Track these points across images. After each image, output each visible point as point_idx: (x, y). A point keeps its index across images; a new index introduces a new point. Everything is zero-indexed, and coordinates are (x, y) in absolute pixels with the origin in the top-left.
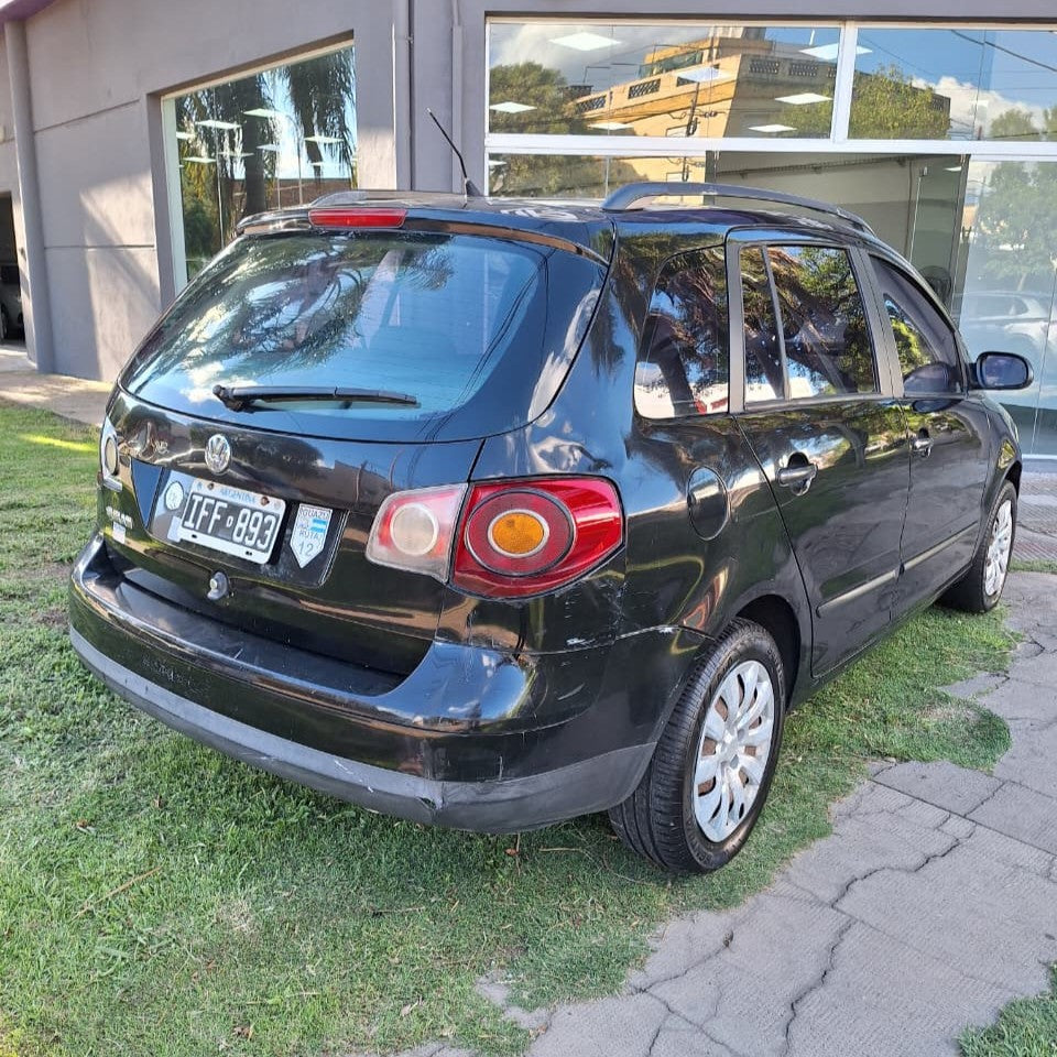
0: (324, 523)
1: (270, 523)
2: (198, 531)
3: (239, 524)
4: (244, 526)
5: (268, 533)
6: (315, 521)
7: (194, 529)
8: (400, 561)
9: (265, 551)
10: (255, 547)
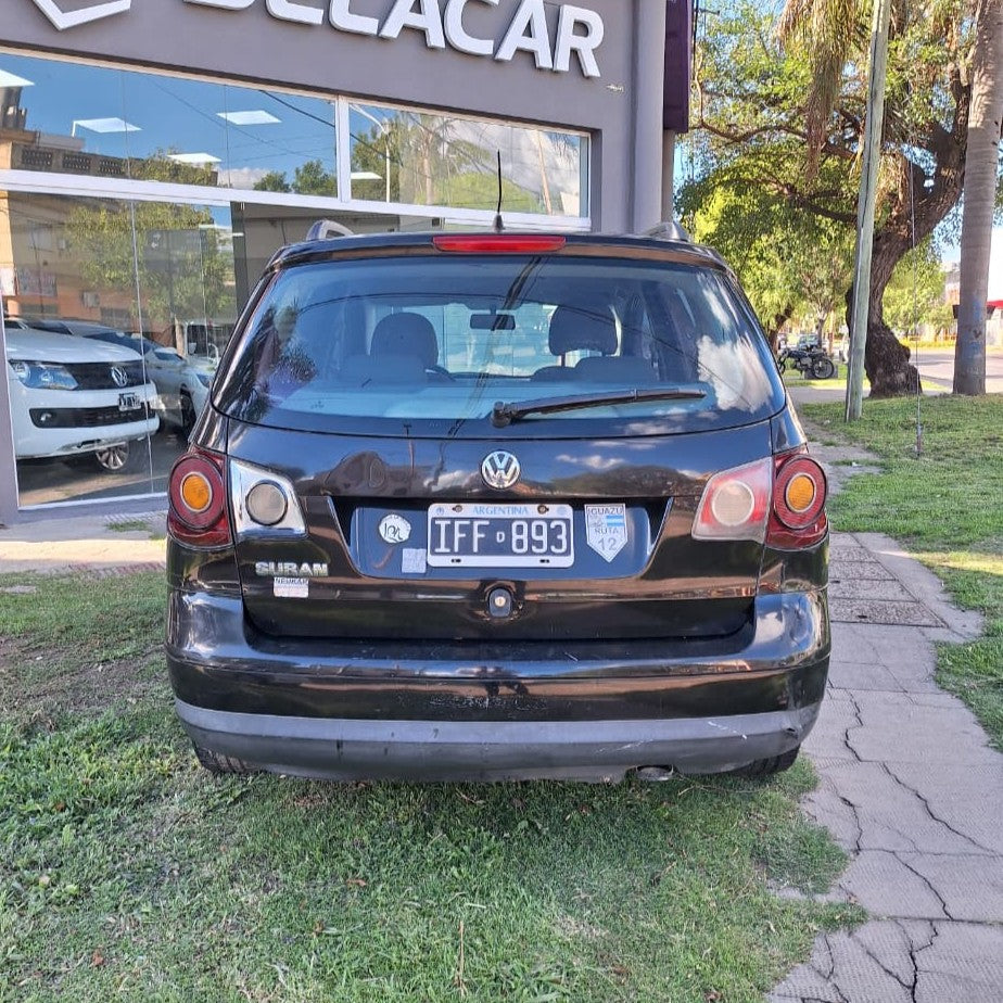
0: (621, 517)
1: (559, 527)
2: (458, 554)
3: (515, 537)
4: (524, 537)
5: (562, 537)
6: (608, 517)
7: (452, 553)
8: (724, 533)
9: (567, 553)
10: (549, 552)
